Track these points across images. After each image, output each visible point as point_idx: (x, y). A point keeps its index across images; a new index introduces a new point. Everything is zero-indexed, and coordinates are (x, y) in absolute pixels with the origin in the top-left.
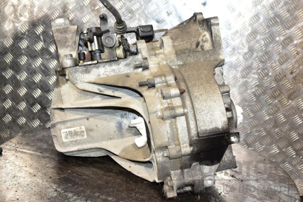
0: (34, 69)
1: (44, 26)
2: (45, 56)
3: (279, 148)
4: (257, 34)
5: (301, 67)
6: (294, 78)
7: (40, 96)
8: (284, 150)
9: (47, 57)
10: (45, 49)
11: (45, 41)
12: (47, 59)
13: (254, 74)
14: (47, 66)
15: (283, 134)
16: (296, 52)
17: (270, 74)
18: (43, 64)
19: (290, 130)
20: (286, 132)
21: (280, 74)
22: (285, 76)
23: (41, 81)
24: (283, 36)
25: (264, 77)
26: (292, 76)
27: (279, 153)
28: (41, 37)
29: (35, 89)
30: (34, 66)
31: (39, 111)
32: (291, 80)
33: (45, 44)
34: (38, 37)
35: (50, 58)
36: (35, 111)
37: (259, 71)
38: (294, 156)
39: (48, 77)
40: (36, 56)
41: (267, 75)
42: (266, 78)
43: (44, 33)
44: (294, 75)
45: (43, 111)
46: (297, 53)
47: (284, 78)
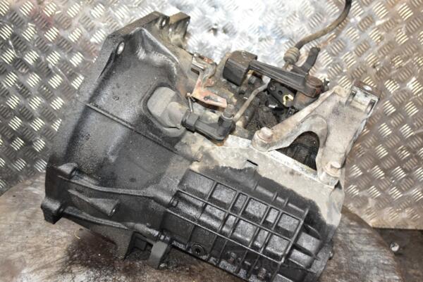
0: (7, 90)
1: (12, 26)
2: (20, 70)
3: (362, 169)
4: (324, 16)
5: (387, 57)
6: (378, 73)
7: (21, 127)
8: (368, 171)
9: (24, 71)
10: (18, 59)
11: (16, 48)
12: (23, 74)
13: (322, 72)
14: (25, 83)
15: (366, 150)
16: (379, 37)
17: (344, 71)
18: (18, 82)
19: (376, 144)
20: (370, 147)
21: (358, 69)
22: (365, 72)
23: (19, 106)
24: (360, 16)
25: (336, 75)
26: (374, 71)
27: (362, 175)
28: (10, 43)
29: (12, 117)
30: (5, 86)
31: (21, 148)
32: (373, 77)
33: (17, 52)
34: (5, 43)
35: (27, 73)
36: (17, 148)
37: (329, 67)
38: (383, 178)
39: (28, 99)
40: (6, 70)
41: (340, 72)
42: (339, 77)
43: (13, 36)
44: (378, 69)
45: (28, 148)
46: (380, 39)
47: (365, 75)
